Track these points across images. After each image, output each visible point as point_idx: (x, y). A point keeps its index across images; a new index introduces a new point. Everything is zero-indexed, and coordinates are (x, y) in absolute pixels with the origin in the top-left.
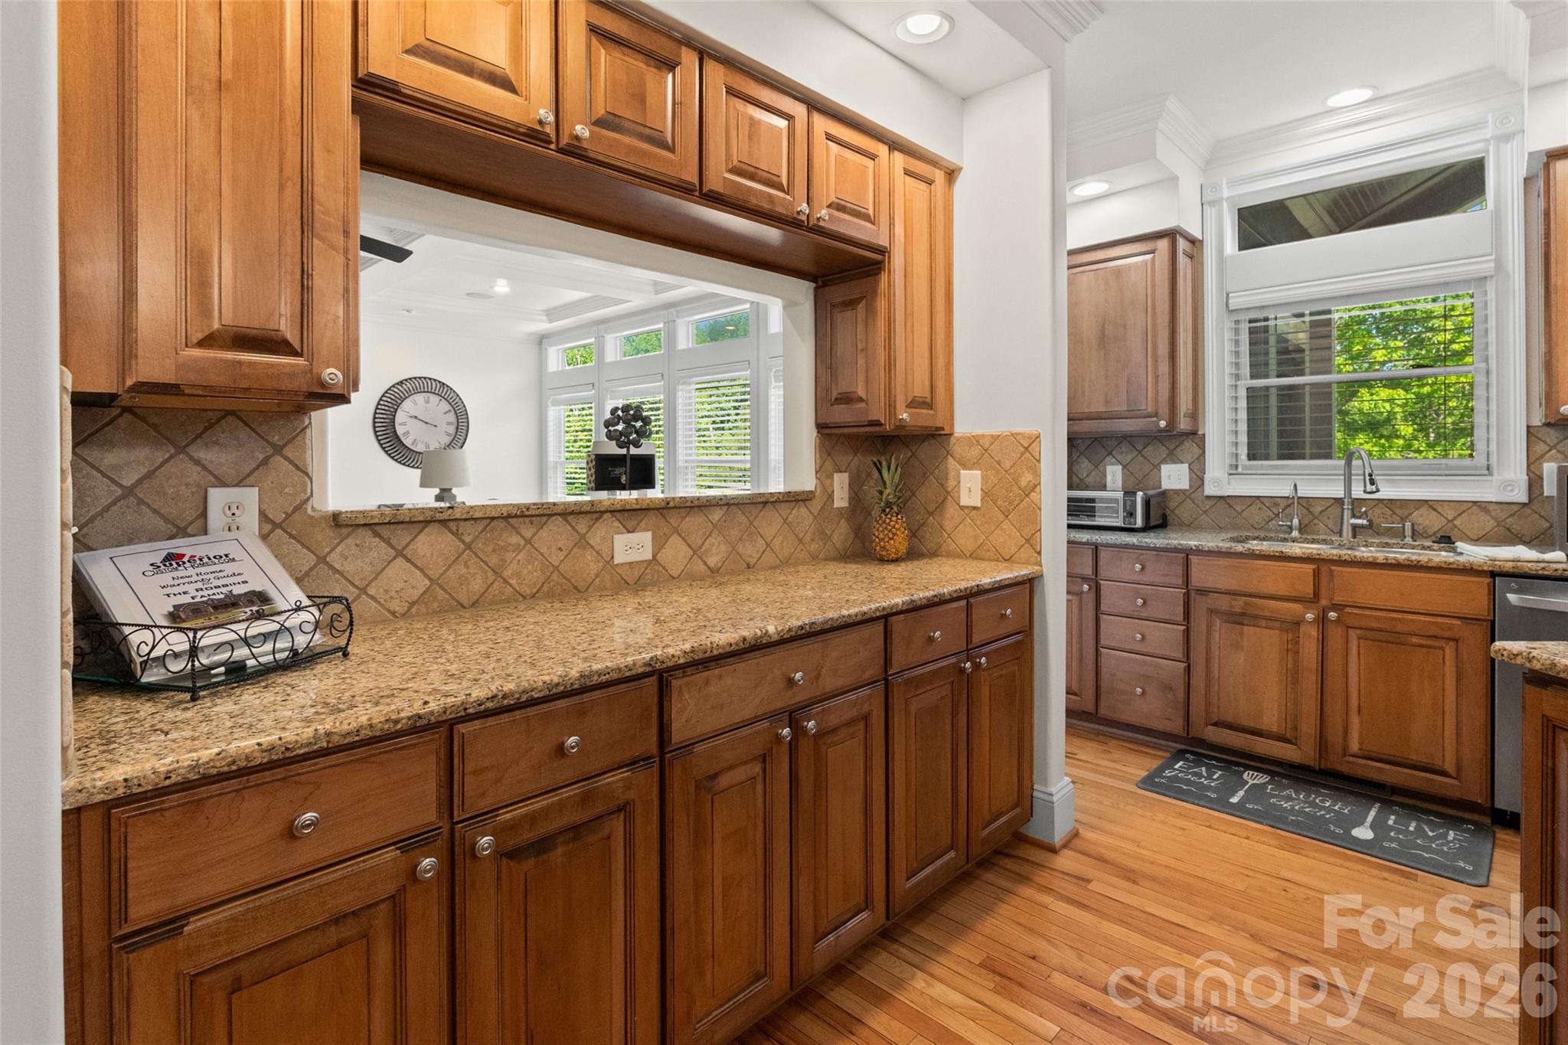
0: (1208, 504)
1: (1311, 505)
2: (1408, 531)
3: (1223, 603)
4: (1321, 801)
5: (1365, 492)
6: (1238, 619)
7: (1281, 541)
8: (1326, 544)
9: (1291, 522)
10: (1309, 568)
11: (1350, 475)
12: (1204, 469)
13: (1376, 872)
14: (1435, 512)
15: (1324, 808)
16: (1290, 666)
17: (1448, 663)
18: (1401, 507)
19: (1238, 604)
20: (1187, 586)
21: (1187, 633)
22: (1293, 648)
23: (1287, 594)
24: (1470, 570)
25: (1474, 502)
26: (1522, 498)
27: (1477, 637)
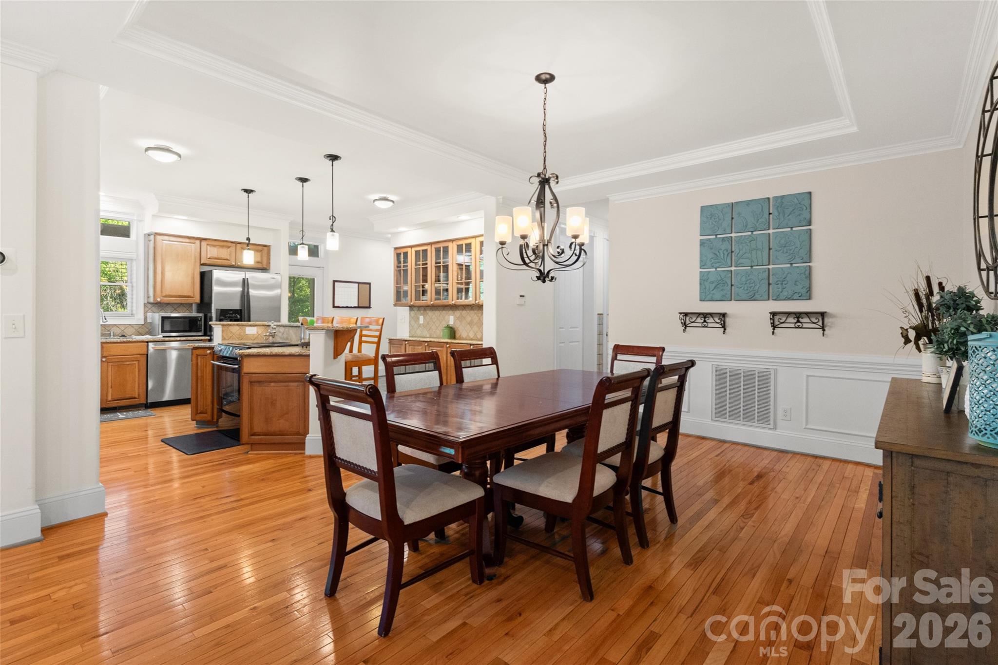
2: (112, 334)
14: (118, 328)
17: (136, 368)
18: (108, 327)
24: (142, 342)
25: (130, 325)
26: (142, 323)
27: (144, 359)
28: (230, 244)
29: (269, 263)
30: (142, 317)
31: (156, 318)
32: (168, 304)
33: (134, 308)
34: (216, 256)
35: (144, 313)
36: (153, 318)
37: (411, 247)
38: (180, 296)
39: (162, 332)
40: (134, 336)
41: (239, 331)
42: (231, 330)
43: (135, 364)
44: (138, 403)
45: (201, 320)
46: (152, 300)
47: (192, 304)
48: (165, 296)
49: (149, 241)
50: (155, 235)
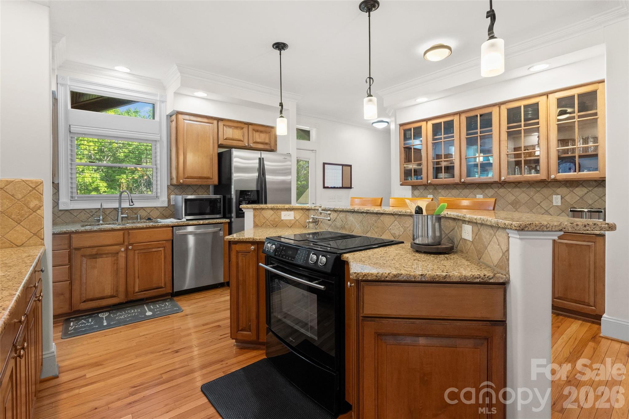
0: (60, 213)
1: (105, 211)
2: (139, 218)
3: (88, 251)
4: (130, 311)
5: (130, 205)
6: (94, 257)
7: (97, 225)
8: (114, 224)
9: (99, 218)
10: (122, 232)
11: (121, 200)
12: (59, 198)
13: (160, 321)
14: (145, 211)
15: (133, 313)
16: (115, 269)
17: (162, 255)
18: (135, 210)
19: (94, 251)
20: (70, 248)
21: (70, 269)
22: (116, 263)
23: (114, 243)
24: (168, 226)
25: (155, 207)
26: (167, 205)
27: (169, 245)
28: (242, 125)
29: (276, 145)
30: (166, 199)
31: (179, 200)
32: (189, 186)
33: (159, 190)
34: (231, 136)
35: (168, 196)
36: (175, 200)
37: (427, 120)
38: (200, 178)
39: (185, 215)
40: (159, 220)
41: (273, 217)
42: (265, 215)
43: (161, 251)
44: (165, 292)
45: (220, 202)
46: (175, 182)
47: (209, 185)
48: (188, 178)
49: (171, 122)
50: (177, 115)
